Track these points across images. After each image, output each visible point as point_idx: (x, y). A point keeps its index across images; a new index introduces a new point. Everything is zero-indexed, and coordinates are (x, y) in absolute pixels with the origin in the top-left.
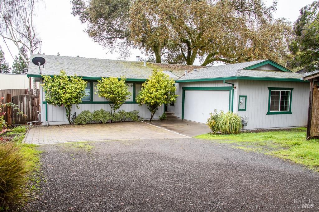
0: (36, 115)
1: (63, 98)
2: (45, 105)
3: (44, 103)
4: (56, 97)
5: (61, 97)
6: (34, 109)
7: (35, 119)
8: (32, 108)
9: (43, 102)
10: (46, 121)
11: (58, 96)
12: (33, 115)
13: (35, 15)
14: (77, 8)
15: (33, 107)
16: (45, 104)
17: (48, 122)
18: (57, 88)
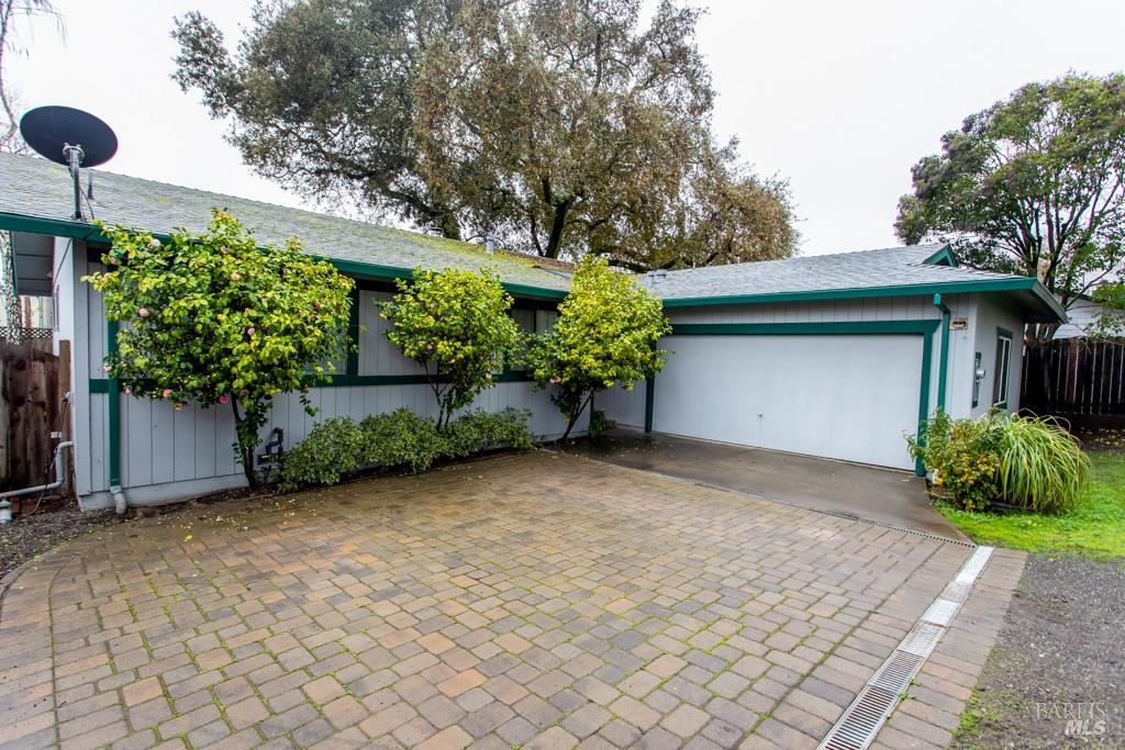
0: (38, 454)
1: (246, 360)
2: (102, 401)
3: (96, 387)
4: (188, 357)
5: (228, 352)
6: (27, 422)
7: (33, 475)
8: (11, 415)
9: (92, 382)
10: (113, 484)
11: (205, 351)
12: (19, 453)
13: (18, 49)
14: (196, 62)
15: (21, 410)
16: (107, 396)
17: (123, 491)
18: (205, 303)
